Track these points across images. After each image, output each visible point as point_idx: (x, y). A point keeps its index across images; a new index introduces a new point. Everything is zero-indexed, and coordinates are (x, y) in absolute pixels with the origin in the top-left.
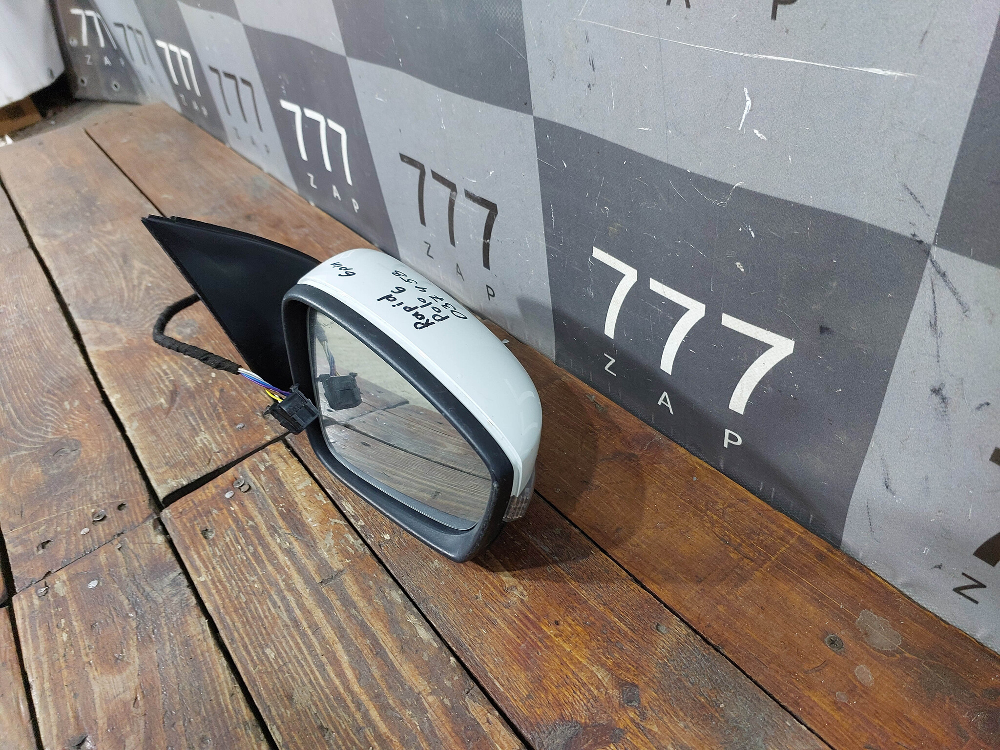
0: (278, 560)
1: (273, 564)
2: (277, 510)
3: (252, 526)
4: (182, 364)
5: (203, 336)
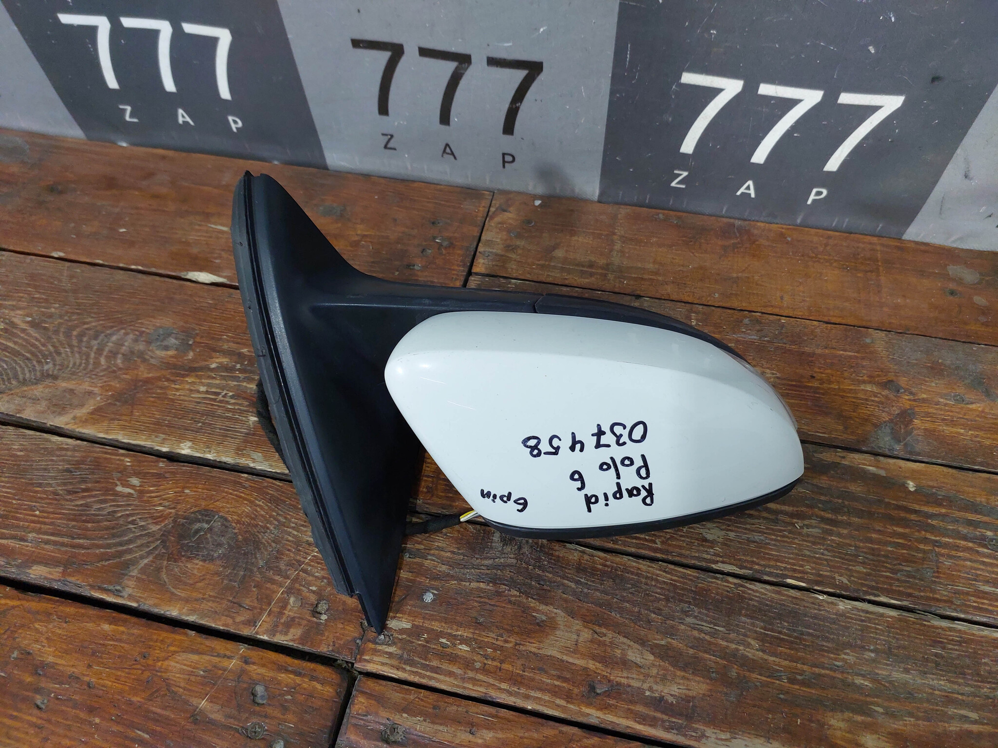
4: (222, 376)
5: (202, 337)
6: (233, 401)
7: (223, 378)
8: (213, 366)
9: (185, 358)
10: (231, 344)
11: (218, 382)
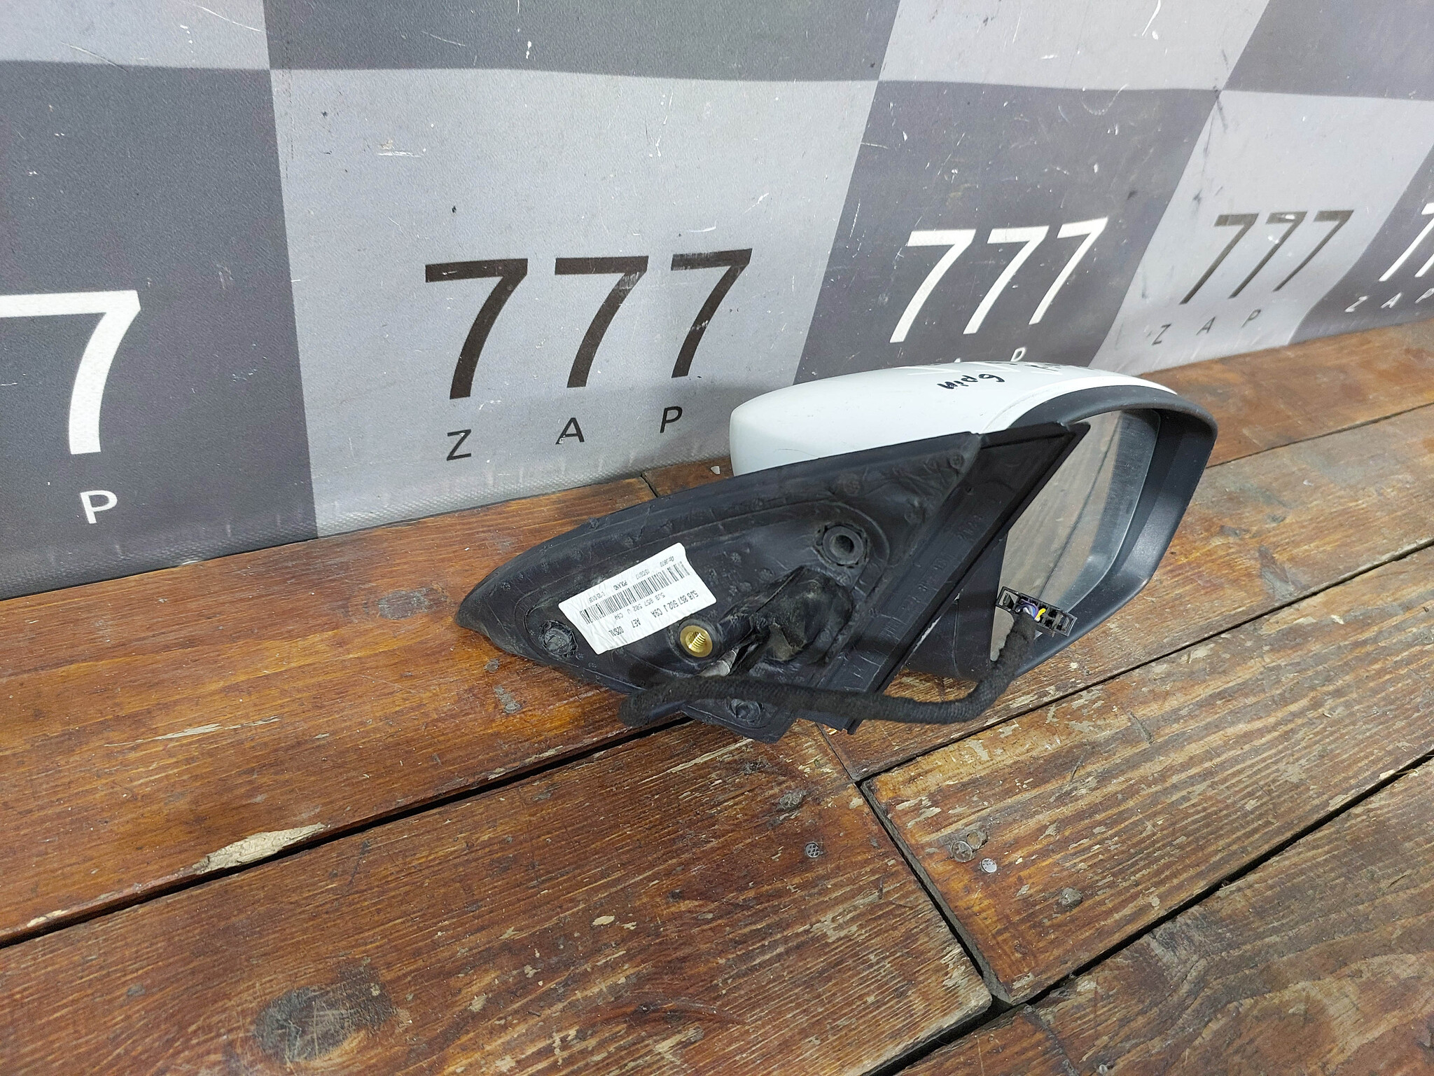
0: (1117, 793)
1: (1124, 800)
2: (1026, 790)
3: (1058, 830)
4: (516, 1012)
5: (389, 966)
6: (592, 1043)
7: (524, 1014)
8: (477, 1005)
9: (398, 1030)
10: (468, 939)
11: (522, 1028)
